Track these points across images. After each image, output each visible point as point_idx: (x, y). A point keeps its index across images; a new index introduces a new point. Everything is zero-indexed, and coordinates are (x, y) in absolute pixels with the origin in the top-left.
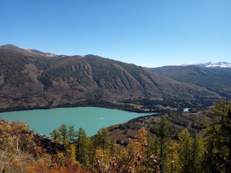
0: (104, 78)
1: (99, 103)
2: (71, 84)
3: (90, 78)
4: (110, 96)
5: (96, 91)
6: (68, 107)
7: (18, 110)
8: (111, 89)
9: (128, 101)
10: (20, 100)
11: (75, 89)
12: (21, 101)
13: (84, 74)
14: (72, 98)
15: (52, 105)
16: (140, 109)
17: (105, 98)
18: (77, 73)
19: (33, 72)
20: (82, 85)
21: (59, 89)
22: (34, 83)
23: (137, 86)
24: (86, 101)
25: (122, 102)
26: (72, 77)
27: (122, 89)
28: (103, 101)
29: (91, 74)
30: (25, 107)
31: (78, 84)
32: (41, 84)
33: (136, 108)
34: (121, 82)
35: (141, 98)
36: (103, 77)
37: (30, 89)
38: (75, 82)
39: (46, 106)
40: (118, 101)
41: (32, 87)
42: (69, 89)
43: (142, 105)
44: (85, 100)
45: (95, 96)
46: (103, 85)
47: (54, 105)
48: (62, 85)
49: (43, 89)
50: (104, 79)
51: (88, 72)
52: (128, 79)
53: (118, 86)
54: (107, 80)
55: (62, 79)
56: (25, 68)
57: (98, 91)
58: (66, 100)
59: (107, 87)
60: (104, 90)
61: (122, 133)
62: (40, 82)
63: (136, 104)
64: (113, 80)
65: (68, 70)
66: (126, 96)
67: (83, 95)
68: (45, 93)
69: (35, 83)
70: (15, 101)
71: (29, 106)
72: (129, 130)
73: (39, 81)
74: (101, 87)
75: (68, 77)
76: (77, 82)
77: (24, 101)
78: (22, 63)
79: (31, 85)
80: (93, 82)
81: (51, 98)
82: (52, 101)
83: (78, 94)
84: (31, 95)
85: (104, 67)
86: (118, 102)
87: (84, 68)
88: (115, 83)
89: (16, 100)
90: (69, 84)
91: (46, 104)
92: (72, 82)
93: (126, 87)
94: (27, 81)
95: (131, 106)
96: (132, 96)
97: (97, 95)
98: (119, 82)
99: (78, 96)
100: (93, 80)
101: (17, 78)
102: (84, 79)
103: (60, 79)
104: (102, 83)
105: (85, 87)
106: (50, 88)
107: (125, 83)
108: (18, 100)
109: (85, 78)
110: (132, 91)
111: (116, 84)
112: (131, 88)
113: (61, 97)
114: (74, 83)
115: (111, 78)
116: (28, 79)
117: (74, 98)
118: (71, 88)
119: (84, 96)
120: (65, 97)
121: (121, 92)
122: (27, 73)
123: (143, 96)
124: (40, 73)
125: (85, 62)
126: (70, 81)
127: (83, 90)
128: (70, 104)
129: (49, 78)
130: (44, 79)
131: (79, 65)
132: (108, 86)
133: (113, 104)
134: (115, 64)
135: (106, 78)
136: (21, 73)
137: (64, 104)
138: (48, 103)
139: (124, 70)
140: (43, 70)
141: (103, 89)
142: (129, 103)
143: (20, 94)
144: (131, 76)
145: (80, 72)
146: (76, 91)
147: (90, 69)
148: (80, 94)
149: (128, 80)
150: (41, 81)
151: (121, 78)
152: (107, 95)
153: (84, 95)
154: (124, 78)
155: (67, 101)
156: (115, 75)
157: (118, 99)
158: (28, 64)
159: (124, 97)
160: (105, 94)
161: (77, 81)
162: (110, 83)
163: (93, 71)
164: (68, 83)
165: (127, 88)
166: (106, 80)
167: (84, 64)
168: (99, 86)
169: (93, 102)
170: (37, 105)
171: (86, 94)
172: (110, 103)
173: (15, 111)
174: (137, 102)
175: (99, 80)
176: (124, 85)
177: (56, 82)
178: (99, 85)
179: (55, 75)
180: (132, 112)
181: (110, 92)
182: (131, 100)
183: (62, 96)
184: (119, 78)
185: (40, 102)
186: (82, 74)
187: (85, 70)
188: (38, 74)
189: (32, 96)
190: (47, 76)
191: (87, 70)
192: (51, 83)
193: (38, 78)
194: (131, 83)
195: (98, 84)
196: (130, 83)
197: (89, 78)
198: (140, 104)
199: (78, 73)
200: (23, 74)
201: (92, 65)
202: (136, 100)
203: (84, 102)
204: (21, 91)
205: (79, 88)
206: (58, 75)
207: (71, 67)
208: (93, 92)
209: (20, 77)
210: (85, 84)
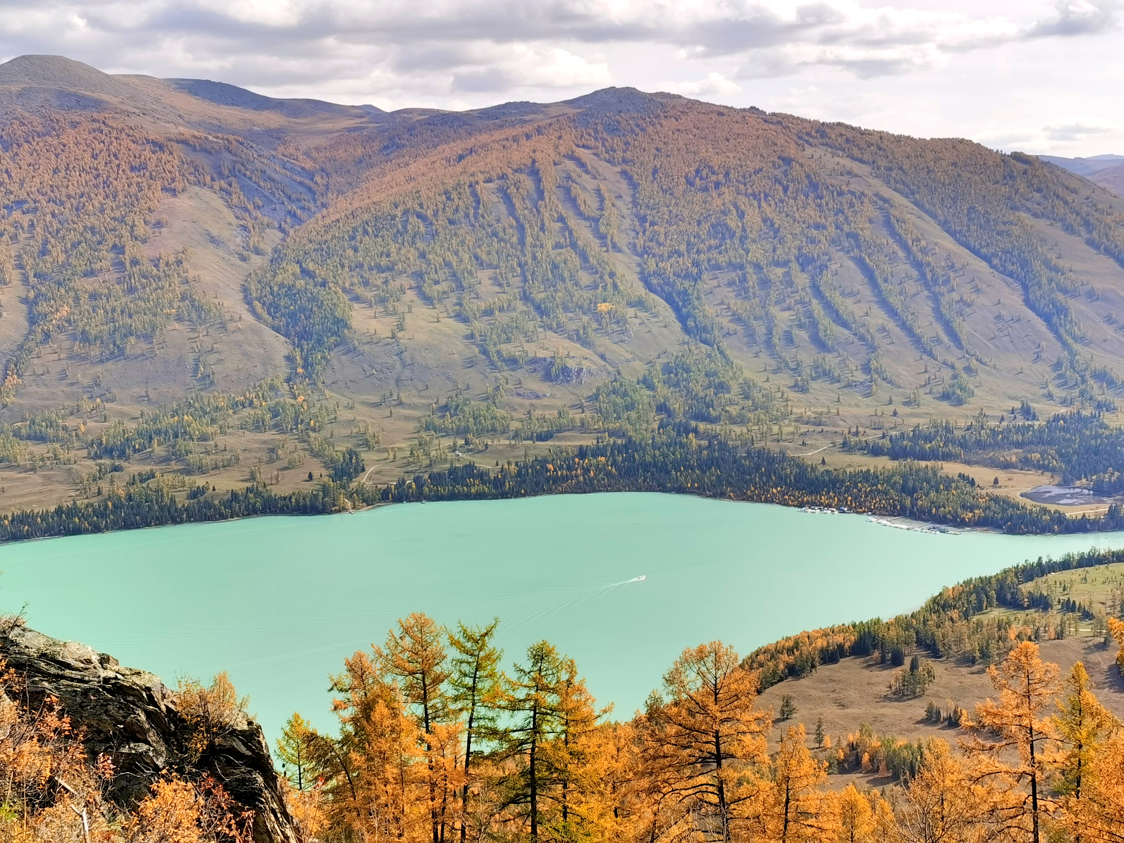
0: (730, 264)
1: (693, 462)
2: (479, 325)
3: (620, 270)
4: (778, 404)
5: (667, 369)
6: (467, 497)
7: (128, 525)
8: (788, 354)
9: (928, 438)
10: (135, 451)
11: (513, 362)
12: (148, 458)
13: (573, 245)
14: (494, 430)
15: (353, 485)
16: (1029, 503)
17: (741, 420)
18: (522, 242)
19: (211, 246)
20: (559, 329)
21: (398, 366)
22: (223, 327)
23: (999, 317)
24: (597, 452)
25: (876, 451)
26: (484, 275)
27: (873, 348)
28: (723, 446)
29: (622, 240)
30: (173, 500)
31: (530, 326)
32: (269, 334)
33: (996, 499)
34: (867, 291)
35: (1034, 418)
36: (722, 259)
37: (196, 370)
38: (511, 308)
39: (308, 488)
40: (844, 444)
41: (212, 358)
42: (471, 363)
43: (1043, 468)
44: (589, 442)
45: (662, 408)
46: (725, 322)
47: (364, 480)
48: (421, 337)
49: (284, 371)
50: (726, 276)
51: (603, 229)
52: (918, 265)
53: (845, 324)
54: (753, 279)
55: (410, 295)
56: (159, 224)
57: (688, 370)
58: (447, 442)
59: (751, 335)
60: (728, 362)
61: (883, 690)
62: (265, 323)
63: (993, 464)
64: (802, 279)
65: (451, 222)
66: (907, 404)
67: (573, 406)
68: (301, 399)
69: (231, 326)
70: (106, 461)
71: (194, 494)
72: (938, 668)
73: (253, 311)
74: (704, 342)
75: (454, 275)
76: (520, 306)
77: (166, 460)
78: (134, 189)
79: (208, 343)
80: (640, 304)
81: (346, 432)
82: (351, 453)
83: (537, 397)
84: (205, 413)
85: (721, 177)
86: (846, 447)
87: (572, 200)
88: (815, 302)
89: (109, 452)
90: (462, 328)
91: (310, 476)
92: (488, 312)
93: (904, 326)
94: (179, 319)
95: (948, 482)
96: (960, 402)
97: (677, 405)
98: (851, 294)
99: (537, 413)
100: (641, 284)
101: (108, 297)
102: (577, 284)
103: (402, 290)
104: (710, 310)
105: (586, 343)
106: (335, 362)
107: (895, 301)
108: (122, 455)
109: (585, 278)
110: (959, 365)
111: (828, 306)
112: (945, 339)
113: (412, 426)
114: (502, 318)
115: (786, 264)
116: (183, 299)
117: (503, 432)
118: (485, 352)
119: (577, 416)
120: (438, 422)
121: (866, 369)
122: (172, 259)
123: (1050, 396)
124: (258, 252)
125: (581, 152)
126: (472, 306)
127: (571, 364)
128: (482, 476)
129: (324, 284)
130: (290, 291)
131: (535, 173)
132: (761, 330)
133: (801, 467)
134: (809, 151)
135: (742, 267)
136: (135, 262)
137: (437, 479)
138: (325, 472)
139: (887, 192)
140: (280, 229)
141: (722, 353)
142: (936, 458)
143: (135, 410)
144: (948, 243)
145: (542, 228)
146: (519, 374)
147: (618, 203)
148: (545, 401)
149: (923, 275)
150: (273, 309)
151: (860, 263)
152: (757, 395)
153: (581, 407)
154: (892, 258)
155: (453, 449)
156: (813, 241)
157: (843, 428)
158: (174, 192)
159: (891, 408)
160: (735, 388)
161: (526, 298)
162: (777, 303)
163: (643, 219)
164: (462, 318)
165: (917, 341)
166: (744, 279)
167: (571, 165)
168: (687, 330)
169: (648, 459)
170: (249, 485)
171: (595, 397)
172: (783, 457)
173: (107, 528)
174: (997, 445)
175: (687, 284)
176: (892, 312)
177: (370, 312)
178: (691, 323)
179: (361, 266)
180: (960, 524)
181: (775, 372)
182: (948, 430)
183: (419, 419)
184: (852, 264)
185: (271, 461)
186: (558, 246)
187: (580, 214)
188: (244, 259)
189: (213, 421)
190: (306, 272)
191: (596, 213)
192: (342, 323)
193: (245, 290)
194: (944, 300)
195: (682, 319)
196: (935, 298)
197: (612, 275)
198: (1026, 464)
199: (529, 240)
200: (147, 266)
201: (634, 171)
202: (992, 430)
203: (582, 453)
204: (139, 390)
205: (541, 354)
206: (384, 262)
207: (474, 194)
208: (647, 383)
209: (131, 290)
210: (585, 318)
